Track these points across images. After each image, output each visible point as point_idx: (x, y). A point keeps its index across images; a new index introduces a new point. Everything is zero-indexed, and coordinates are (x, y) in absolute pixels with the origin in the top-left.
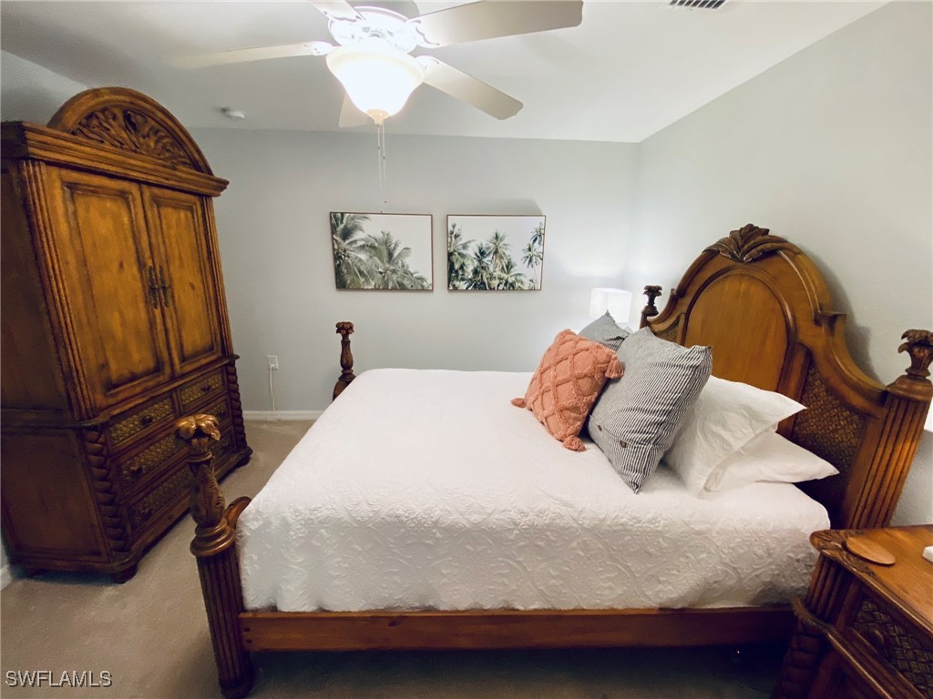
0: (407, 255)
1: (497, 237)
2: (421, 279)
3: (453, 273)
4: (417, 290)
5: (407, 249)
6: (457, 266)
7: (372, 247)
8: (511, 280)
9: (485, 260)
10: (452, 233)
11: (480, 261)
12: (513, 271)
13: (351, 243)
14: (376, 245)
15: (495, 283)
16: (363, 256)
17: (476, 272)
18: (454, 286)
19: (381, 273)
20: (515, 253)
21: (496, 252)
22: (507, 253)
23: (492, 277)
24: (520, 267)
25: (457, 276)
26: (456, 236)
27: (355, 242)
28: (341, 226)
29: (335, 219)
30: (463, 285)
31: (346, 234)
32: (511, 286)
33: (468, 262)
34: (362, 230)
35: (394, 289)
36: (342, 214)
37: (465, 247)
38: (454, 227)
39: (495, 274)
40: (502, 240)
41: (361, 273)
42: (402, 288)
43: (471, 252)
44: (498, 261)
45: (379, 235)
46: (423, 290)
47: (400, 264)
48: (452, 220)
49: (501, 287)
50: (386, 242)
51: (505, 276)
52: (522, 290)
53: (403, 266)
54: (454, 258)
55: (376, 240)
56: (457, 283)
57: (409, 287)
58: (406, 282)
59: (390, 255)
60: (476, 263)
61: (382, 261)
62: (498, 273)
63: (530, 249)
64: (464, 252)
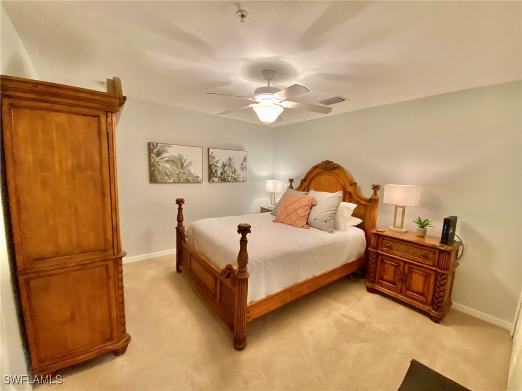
0: (190, 165)
1: (230, 159)
2: (197, 177)
3: (211, 174)
4: (196, 182)
5: (191, 162)
6: (214, 171)
7: (173, 161)
8: (235, 177)
9: (226, 168)
10: (211, 156)
11: (223, 169)
12: (237, 173)
13: (161, 159)
14: (175, 160)
15: (230, 178)
16: (168, 166)
17: (222, 174)
18: (212, 180)
19: (177, 174)
20: (237, 166)
21: (230, 165)
22: (234, 166)
23: (228, 176)
24: (239, 172)
25: (214, 176)
26: (213, 158)
27: (163, 158)
28: (156, 150)
29: (151, 147)
30: (216, 180)
31: (159, 154)
32: (235, 180)
33: (218, 169)
34: (168, 153)
35: (184, 182)
36: (157, 143)
37: (217, 162)
38: (212, 153)
39: (230, 175)
40: (232, 160)
41: (166, 174)
42: (188, 181)
43: (220, 165)
44: (230, 169)
45: (177, 155)
46: (198, 182)
47: (187, 170)
48: (211, 150)
49: (232, 180)
50: (180, 159)
51: (233, 175)
52: (239, 181)
53: (188, 171)
54: (212, 167)
55: (175, 157)
56: (214, 179)
57: (191, 181)
58: (190, 179)
59: (182, 165)
60: (222, 170)
61: (178, 168)
63: (242, 165)
64: (217, 165)
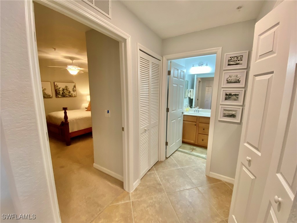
0: (45, 90)
1: (66, 87)
2: (50, 95)
6: (58, 92)
8: (70, 95)
9: (64, 91)
10: (56, 86)
11: (63, 91)
15: (67, 95)
17: (62, 93)
20: (71, 90)
21: (66, 89)
22: (69, 90)
23: (66, 94)
24: (72, 92)
25: (58, 94)
26: (57, 86)
30: (60, 96)
32: (71, 96)
33: (60, 91)
37: (59, 88)
38: (56, 84)
40: (67, 87)
43: (61, 89)
44: (67, 91)
46: (50, 98)
48: (55, 83)
49: (68, 96)
51: (69, 94)
52: (73, 97)
53: (44, 93)
56: (58, 96)
57: (46, 97)
60: (62, 92)
62: (67, 94)
63: (73, 89)
64: (59, 89)
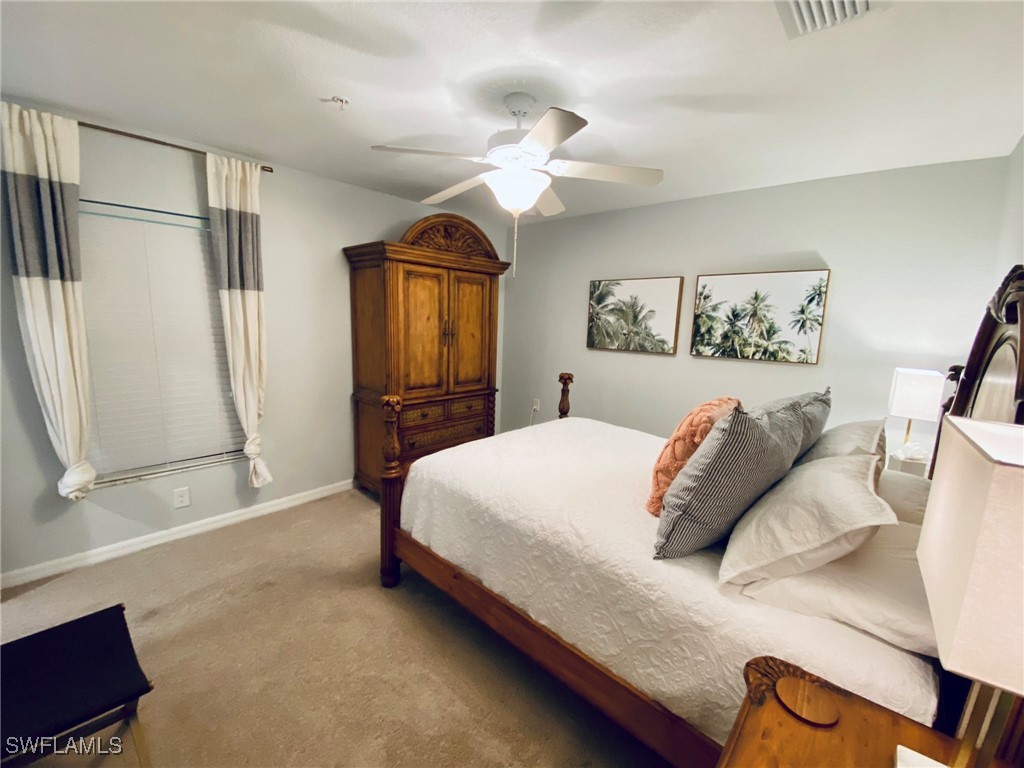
0: (651, 317)
2: (663, 342)
3: (699, 337)
4: (657, 353)
5: (651, 311)
6: (703, 330)
7: (621, 310)
8: (771, 349)
9: (739, 324)
10: (701, 294)
11: (732, 324)
12: (776, 338)
13: (603, 307)
14: (624, 308)
15: (750, 351)
16: (612, 319)
17: (725, 337)
18: (697, 351)
19: (625, 334)
20: (781, 315)
21: (754, 314)
22: (769, 315)
23: (746, 343)
24: (787, 333)
25: (702, 340)
26: (706, 298)
27: (606, 306)
28: (598, 293)
29: (594, 286)
30: (708, 351)
31: (601, 299)
32: (772, 357)
33: (716, 325)
34: (613, 295)
35: (635, 351)
36: (600, 282)
37: (715, 308)
38: (704, 288)
39: (750, 340)
40: (763, 300)
41: (608, 334)
42: (642, 349)
43: (723, 314)
44: (756, 325)
45: (627, 299)
46: (663, 353)
47: (643, 326)
48: (702, 281)
49: (757, 356)
50: (633, 306)
51: (765, 343)
52: (787, 361)
53: (646, 328)
54: (700, 321)
55: (624, 303)
56: (701, 348)
57: (649, 349)
58: (647, 345)
59: (636, 317)
60: (727, 327)
61: (628, 325)
62: (755, 339)
63: (802, 312)
64: (714, 314)
